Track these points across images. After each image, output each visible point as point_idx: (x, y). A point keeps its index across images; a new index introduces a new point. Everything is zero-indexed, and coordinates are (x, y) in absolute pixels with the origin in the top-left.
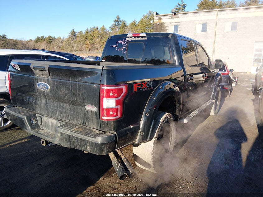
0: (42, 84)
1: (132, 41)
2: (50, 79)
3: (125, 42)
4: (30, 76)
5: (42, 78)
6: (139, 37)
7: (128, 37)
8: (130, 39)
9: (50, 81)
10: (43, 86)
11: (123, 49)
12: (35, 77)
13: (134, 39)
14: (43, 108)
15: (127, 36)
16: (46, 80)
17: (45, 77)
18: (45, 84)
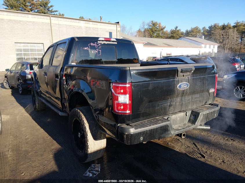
0: (184, 84)
1: (104, 44)
2: (190, 78)
3: (97, 44)
4: (170, 80)
5: (183, 79)
6: (110, 41)
7: (100, 41)
8: (103, 43)
9: (190, 80)
10: (185, 85)
11: (97, 52)
12: (176, 79)
13: (106, 43)
14: (177, 106)
15: (99, 39)
16: (187, 79)
17: (185, 78)
18: (186, 84)
